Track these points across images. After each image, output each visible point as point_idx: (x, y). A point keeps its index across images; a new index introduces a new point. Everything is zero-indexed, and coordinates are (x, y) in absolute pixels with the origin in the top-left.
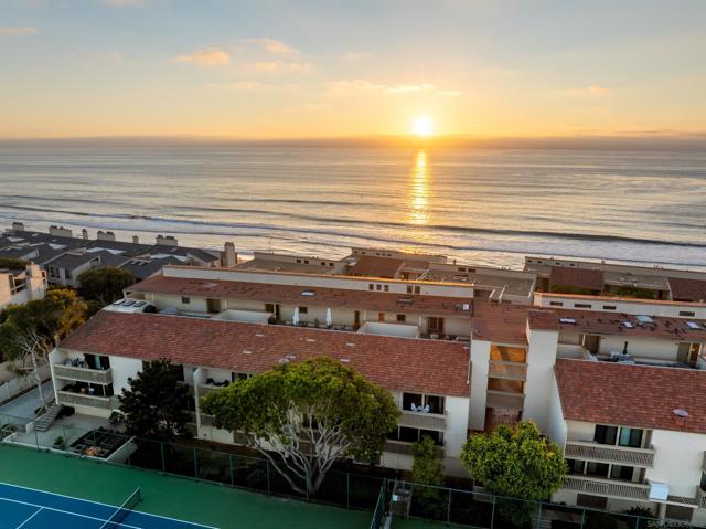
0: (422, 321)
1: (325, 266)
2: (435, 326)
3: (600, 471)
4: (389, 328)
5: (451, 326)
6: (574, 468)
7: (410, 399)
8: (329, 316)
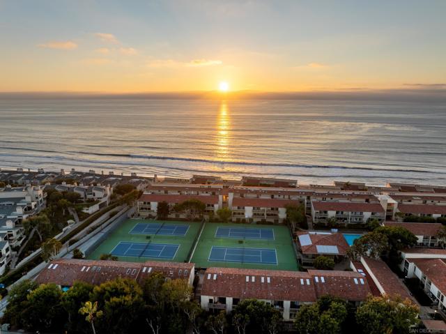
0: (211, 193)
1: (186, 181)
2: (214, 194)
3: (239, 214)
4: (205, 194)
5: (216, 194)
6: (234, 213)
7: (209, 205)
8: (192, 193)
